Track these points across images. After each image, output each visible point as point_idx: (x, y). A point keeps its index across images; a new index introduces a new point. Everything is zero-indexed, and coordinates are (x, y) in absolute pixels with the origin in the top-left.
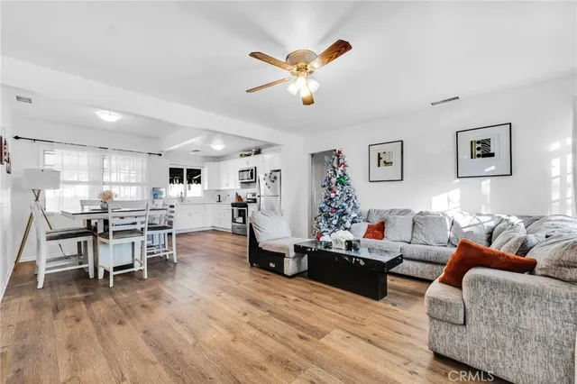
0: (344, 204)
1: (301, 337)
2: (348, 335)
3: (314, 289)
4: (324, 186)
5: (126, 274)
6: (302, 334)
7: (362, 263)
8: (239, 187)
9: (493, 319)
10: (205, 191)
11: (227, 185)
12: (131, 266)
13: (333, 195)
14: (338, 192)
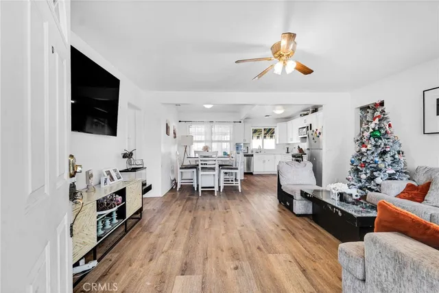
0: (377, 159)
1: (259, 248)
2: (292, 261)
3: (309, 228)
4: (358, 141)
5: (209, 192)
6: (262, 246)
7: (340, 214)
8: (299, 141)
9: (381, 282)
10: (276, 145)
11: (292, 140)
12: (213, 187)
13: (364, 149)
14: (369, 147)
